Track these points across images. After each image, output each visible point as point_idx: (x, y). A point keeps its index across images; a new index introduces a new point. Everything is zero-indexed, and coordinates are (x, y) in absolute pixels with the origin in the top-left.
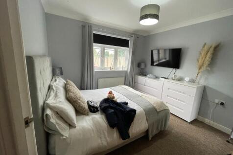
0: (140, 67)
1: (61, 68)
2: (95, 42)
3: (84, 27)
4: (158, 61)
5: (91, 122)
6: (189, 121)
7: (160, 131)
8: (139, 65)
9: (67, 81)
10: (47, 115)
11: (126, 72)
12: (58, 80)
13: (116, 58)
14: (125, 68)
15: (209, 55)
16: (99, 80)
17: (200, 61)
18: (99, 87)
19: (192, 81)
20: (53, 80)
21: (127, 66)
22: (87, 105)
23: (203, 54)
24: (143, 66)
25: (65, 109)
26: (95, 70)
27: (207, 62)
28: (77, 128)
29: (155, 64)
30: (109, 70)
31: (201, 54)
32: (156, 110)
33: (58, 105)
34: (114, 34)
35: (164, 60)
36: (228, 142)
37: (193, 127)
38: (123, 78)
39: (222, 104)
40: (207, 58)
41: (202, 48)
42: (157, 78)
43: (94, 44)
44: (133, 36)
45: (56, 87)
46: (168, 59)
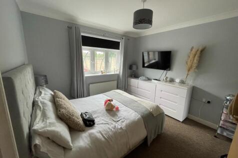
0: (132, 70)
1: (46, 76)
2: (84, 45)
3: (70, 28)
4: (149, 62)
5: (89, 139)
6: (181, 121)
7: (158, 135)
8: (131, 67)
9: (55, 93)
10: (36, 145)
11: (118, 75)
12: (43, 92)
13: (107, 62)
14: (117, 71)
15: (196, 58)
16: (90, 85)
17: (189, 63)
18: (91, 94)
19: (182, 82)
20: (37, 92)
21: (118, 68)
22: (81, 119)
23: (191, 57)
24: (134, 68)
25: (58, 132)
26: (86, 75)
27: (195, 65)
28: (73, 150)
29: (146, 65)
30: (100, 74)
31: (189, 57)
32: (153, 115)
33: (49, 129)
34: (104, 36)
35: (154, 61)
36: (215, 137)
37: (185, 126)
38: (116, 82)
39: (209, 102)
40: (195, 61)
41: (189, 51)
42: (149, 79)
43: (83, 47)
44: (124, 38)
45: (43, 103)
46: (157, 60)
